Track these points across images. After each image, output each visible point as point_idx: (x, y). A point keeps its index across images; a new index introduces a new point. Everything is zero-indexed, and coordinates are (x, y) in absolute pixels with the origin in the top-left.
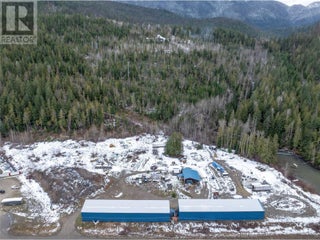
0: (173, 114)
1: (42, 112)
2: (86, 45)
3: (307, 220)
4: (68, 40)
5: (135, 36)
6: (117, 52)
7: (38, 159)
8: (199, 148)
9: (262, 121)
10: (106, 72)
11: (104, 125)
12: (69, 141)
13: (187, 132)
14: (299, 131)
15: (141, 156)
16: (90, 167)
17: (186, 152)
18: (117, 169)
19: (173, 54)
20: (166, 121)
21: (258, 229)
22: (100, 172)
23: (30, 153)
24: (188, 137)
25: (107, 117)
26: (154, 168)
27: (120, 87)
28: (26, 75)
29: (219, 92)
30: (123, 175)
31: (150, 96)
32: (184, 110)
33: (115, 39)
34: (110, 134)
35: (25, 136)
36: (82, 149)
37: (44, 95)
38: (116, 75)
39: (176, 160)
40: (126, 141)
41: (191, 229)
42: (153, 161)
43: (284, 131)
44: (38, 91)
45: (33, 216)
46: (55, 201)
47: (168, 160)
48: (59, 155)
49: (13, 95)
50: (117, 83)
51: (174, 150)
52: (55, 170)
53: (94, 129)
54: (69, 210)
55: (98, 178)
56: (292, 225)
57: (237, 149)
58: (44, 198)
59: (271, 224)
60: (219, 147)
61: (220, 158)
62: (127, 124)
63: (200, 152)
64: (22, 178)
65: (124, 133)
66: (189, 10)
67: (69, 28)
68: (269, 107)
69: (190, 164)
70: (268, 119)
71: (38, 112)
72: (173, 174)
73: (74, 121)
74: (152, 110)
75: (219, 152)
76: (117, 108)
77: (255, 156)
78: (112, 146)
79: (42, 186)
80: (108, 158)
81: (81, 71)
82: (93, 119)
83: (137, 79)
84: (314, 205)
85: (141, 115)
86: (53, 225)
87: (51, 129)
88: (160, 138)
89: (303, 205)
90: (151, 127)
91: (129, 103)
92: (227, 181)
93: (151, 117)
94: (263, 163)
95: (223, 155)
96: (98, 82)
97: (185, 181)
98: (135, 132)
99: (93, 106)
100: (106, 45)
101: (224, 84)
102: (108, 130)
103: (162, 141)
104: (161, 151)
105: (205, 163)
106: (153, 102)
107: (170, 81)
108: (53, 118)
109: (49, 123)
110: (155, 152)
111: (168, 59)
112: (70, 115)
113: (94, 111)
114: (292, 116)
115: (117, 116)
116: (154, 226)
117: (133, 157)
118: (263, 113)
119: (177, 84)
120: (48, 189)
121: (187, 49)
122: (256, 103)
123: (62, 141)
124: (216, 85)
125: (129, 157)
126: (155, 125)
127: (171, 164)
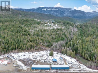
0: (51, 45)
1: (20, 45)
2: (30, 27)
3: (78, 69)
4: (25, 26)
5: (42, 24)
6: (38, 29)
7: (20, 57)
8: (58, 54)
9: (73, 47)
10: (35, 35)
11: (35, 48)
12: (27, 52)
13: (55, 50)
14: (81, 50)
15: (43, 56)
16: (32, 59)
17: (54, 55)
18: (38, 59)
19: (52, 29)
20: (50, 47)
21: (68, 71)
22: (35, 59)
23: (18, 55)
24: (55, 51)
25: (35, 46)
26: (47, 59)
27: (39, 39)
28: (16, 36)
29: (64, 39)
30: (40, 60)
31: (46, 41)
32: (54, 44)
33: (37, 25)
34: (36, 51)
35: (16, 51)
36: (30, 54)
37: (21, 41)
38: (38, 36)
39: (52, 57)
40: (40, 52)
41: (54, 71)
42: (46, 57)
43: (78, 50)
44: (19, 40)
45: (21, 68)
46: (25, 66)
47: (50, 57)
48: (25, 56)
49: (13, 41)
50: (38, 38)
51: (51, 55)
52: (24, 59)
53: (33, 49)
54: (29, 67)
55: (34, 61)
56: (75, 70)
57: (66, 54)
58: (23, 65)
59: (71, 70)
60: (62, 54)
61: (62, 56)
62: (40, 48)
63: (58, 55)
64: (17, 61)
65: (40, 50)
66: (57, 14)
67: (25, 22)
68: (75, 44)
69: (55, 58)
70: (74, 47)
71: (19, 45)
72: (51, 60)
73: (28, 47)
74: (46, 44)
75: (62, 55)
76: (38, 44)
77: (70, 56)
78: (37, 54)
79: (22, 62)
80: (36, 56)
81: (29, 35)
82: (32, 47)
83: (43, 36)
84: (81, 66)
85: (44, 46)
86: (26, 70)
87: (22, 49)
88: (48, 51)
89: (78, 66)
90: (46, 49)
91: (41, 43)
92: (63, 61)
93: (46, 46)
94: (72, 57)
95: (63, 56)
96: (33, 38)
97: (53, 61)
98: (42, 50)
99: (32, 44)
100: (35, 27)
101: (65, 37)
102: (36, 49)
103: (49, 52)
104: (48, 55)
105: (59, 58)
106: (47, 42)
107: (51, 37)
108: (23, 47)
109: (22, 48)
110: (47, 55)
111: (51, 31)
112: (27, 46)
113: (32, 45)
114: (80, 46)
115: (38, 46)
116: (46, 70)
117: (42, 56)
118: (73, 45)
119: (53, 38)
120: (24, 63)
121: (56, 28)
122: (71, 43)
123: (25, 52)
124: (63, 38)
125: (41, 56)
126: (47, 48)
127: (51, 58)
